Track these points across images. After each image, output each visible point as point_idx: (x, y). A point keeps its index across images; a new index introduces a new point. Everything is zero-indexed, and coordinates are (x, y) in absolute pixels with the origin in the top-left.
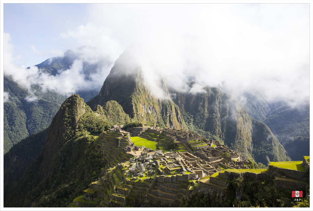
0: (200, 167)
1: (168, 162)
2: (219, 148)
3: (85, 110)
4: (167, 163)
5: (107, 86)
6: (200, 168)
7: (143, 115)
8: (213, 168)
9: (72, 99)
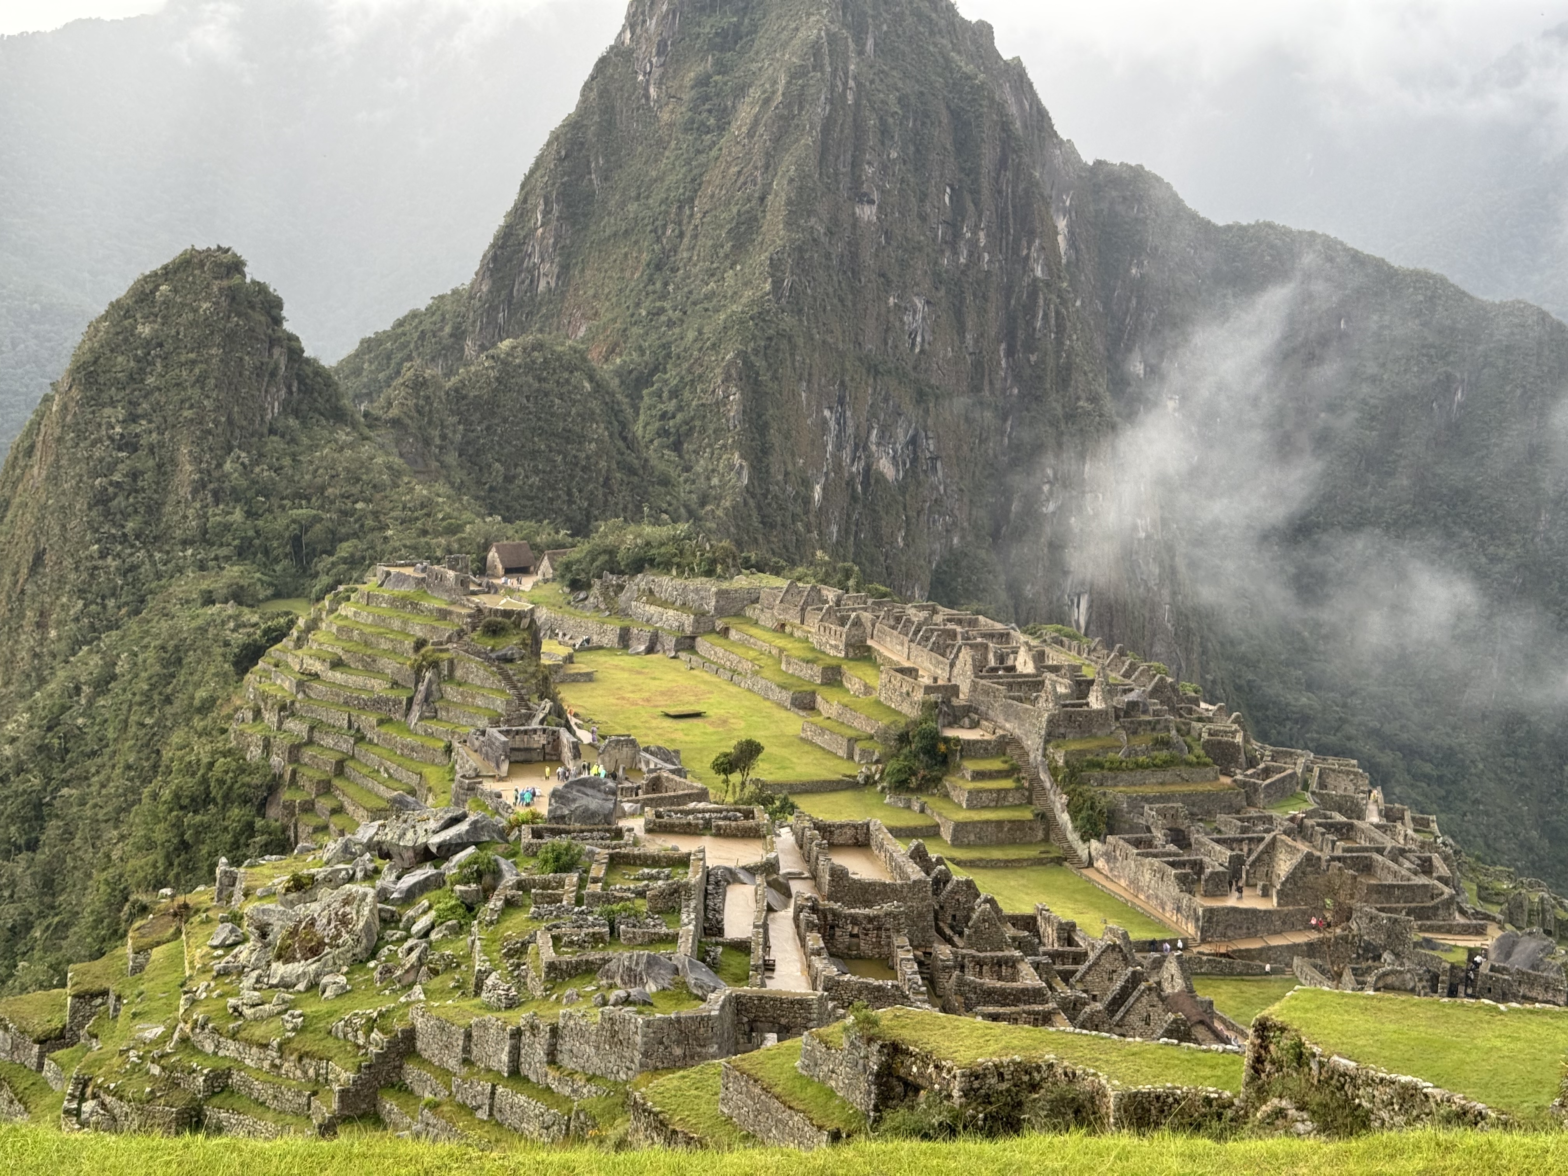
3: (290, 392)
5: (546, 213)
7: (817, 492)
9: (175, 291)
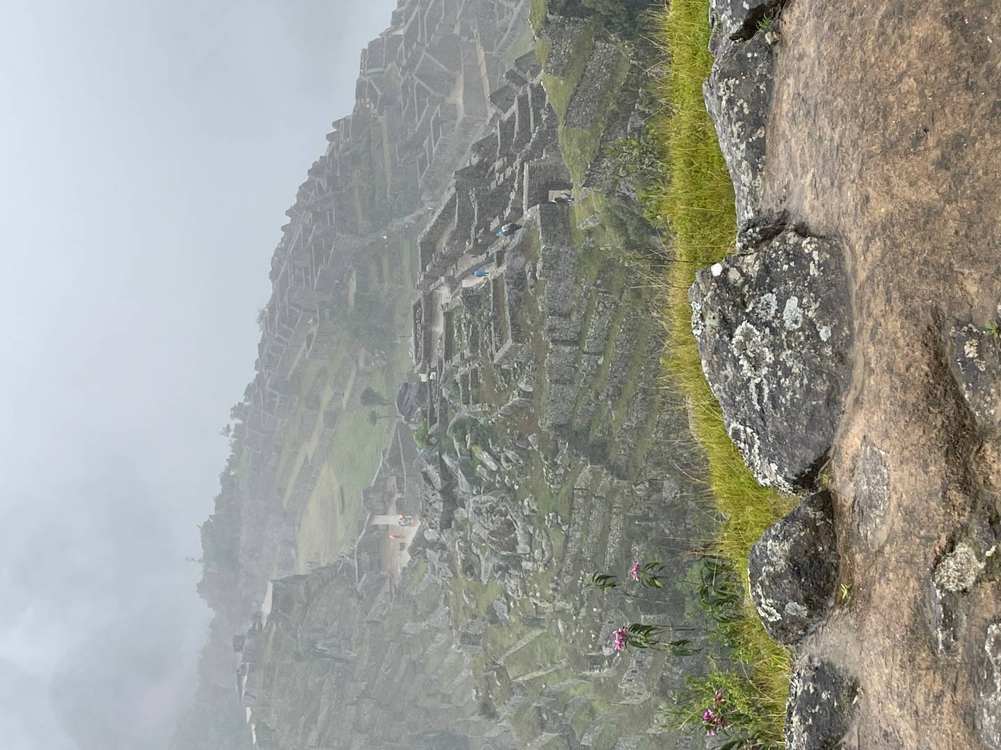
0: (509, 172)
1: (467, 353)
2: (408, 46)
4: (468, 360)
6: (513, 172)
8: (523, 101)
